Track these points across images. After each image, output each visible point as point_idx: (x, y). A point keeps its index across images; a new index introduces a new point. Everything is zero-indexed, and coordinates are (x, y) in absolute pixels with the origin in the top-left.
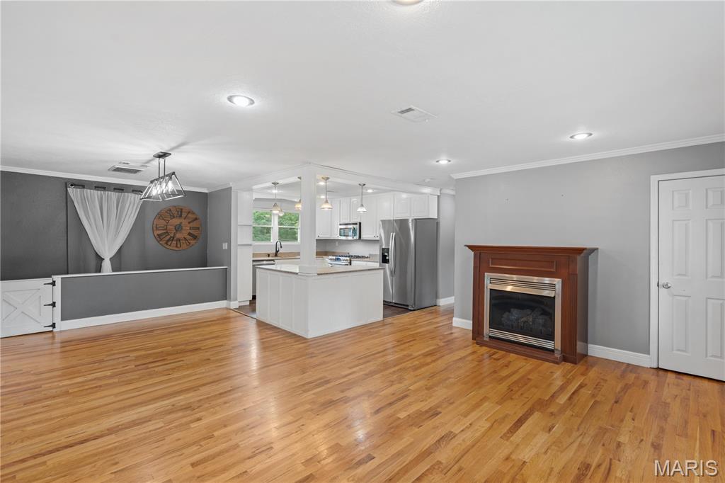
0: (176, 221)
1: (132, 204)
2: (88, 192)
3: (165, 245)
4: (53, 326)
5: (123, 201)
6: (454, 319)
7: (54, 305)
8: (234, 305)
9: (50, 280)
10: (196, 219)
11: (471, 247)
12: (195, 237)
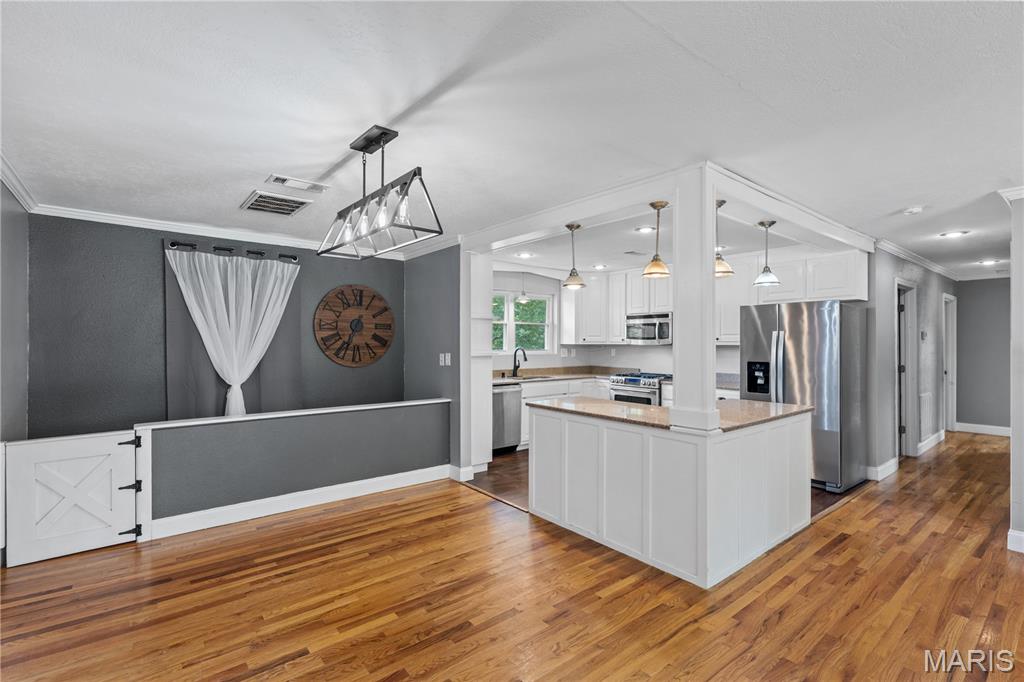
0: (352, 313)
1: (279, 281)
2: (203, 257)
3: (335, 359)
4: (138, 530)
5: (263, 274)
7: (137, 486)
8: (466, 474)
9: (129, 435)
10: (386, 309)
12: (384, 343)
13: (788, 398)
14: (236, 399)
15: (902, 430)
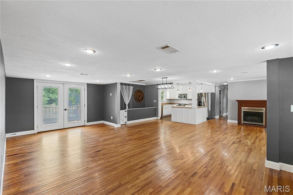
0: (139, 94)
2: (123, 86)
3: (137, 101)
4: (126, 123)
5: (129, 88)
6: (228, 120)
7: (126, 117)
8: (159, 118)
10: (143, 93)
11: (237, 101)
12: (143, 99)
13: (204, 106)
14: (127, 107)
15: (220, 112)
